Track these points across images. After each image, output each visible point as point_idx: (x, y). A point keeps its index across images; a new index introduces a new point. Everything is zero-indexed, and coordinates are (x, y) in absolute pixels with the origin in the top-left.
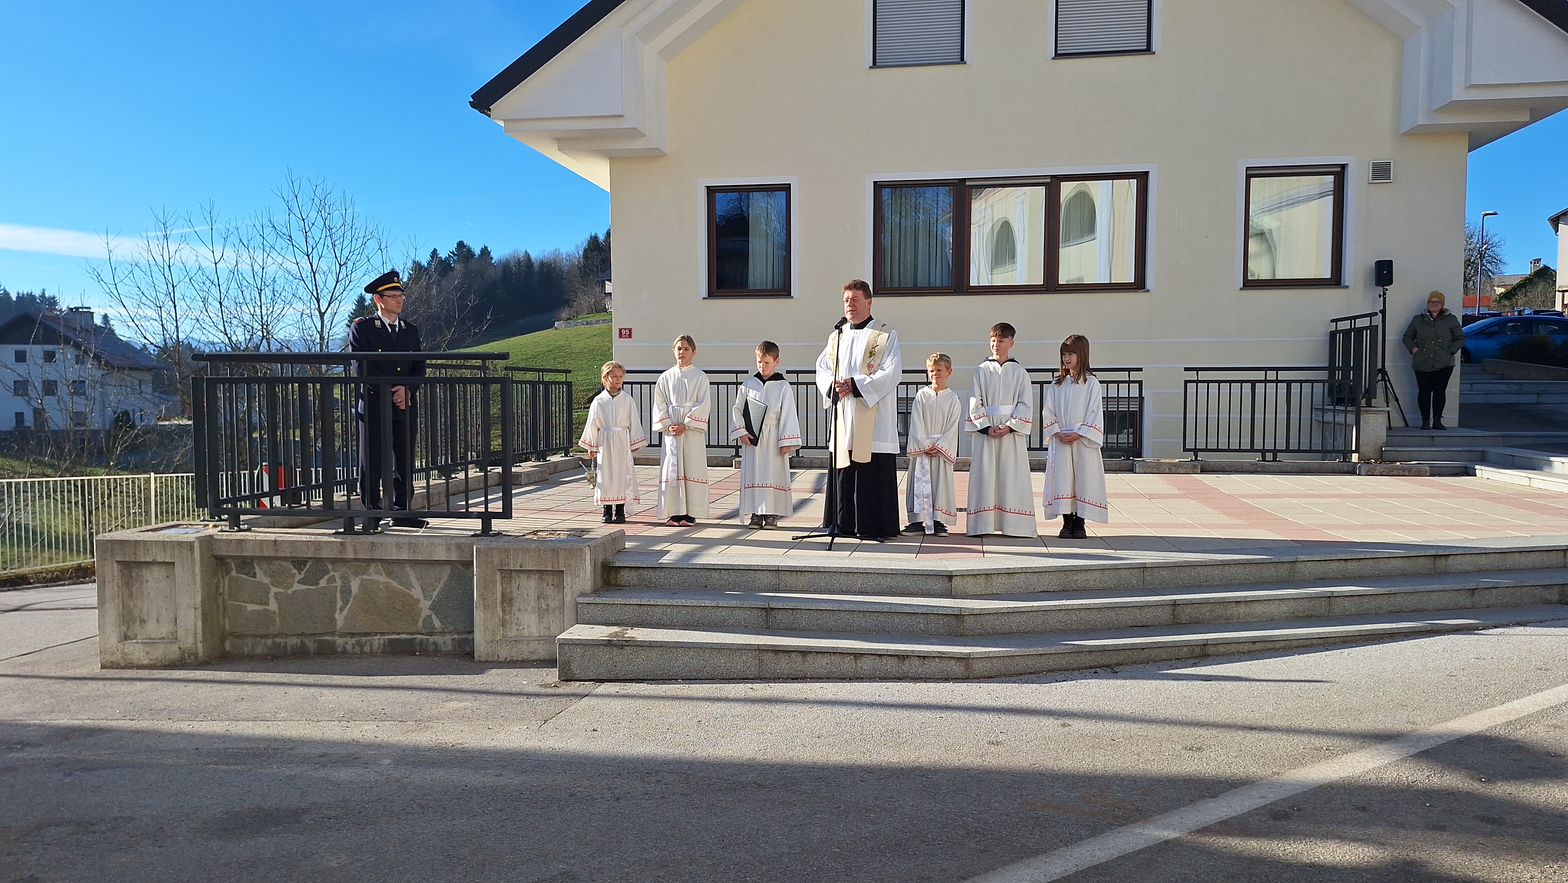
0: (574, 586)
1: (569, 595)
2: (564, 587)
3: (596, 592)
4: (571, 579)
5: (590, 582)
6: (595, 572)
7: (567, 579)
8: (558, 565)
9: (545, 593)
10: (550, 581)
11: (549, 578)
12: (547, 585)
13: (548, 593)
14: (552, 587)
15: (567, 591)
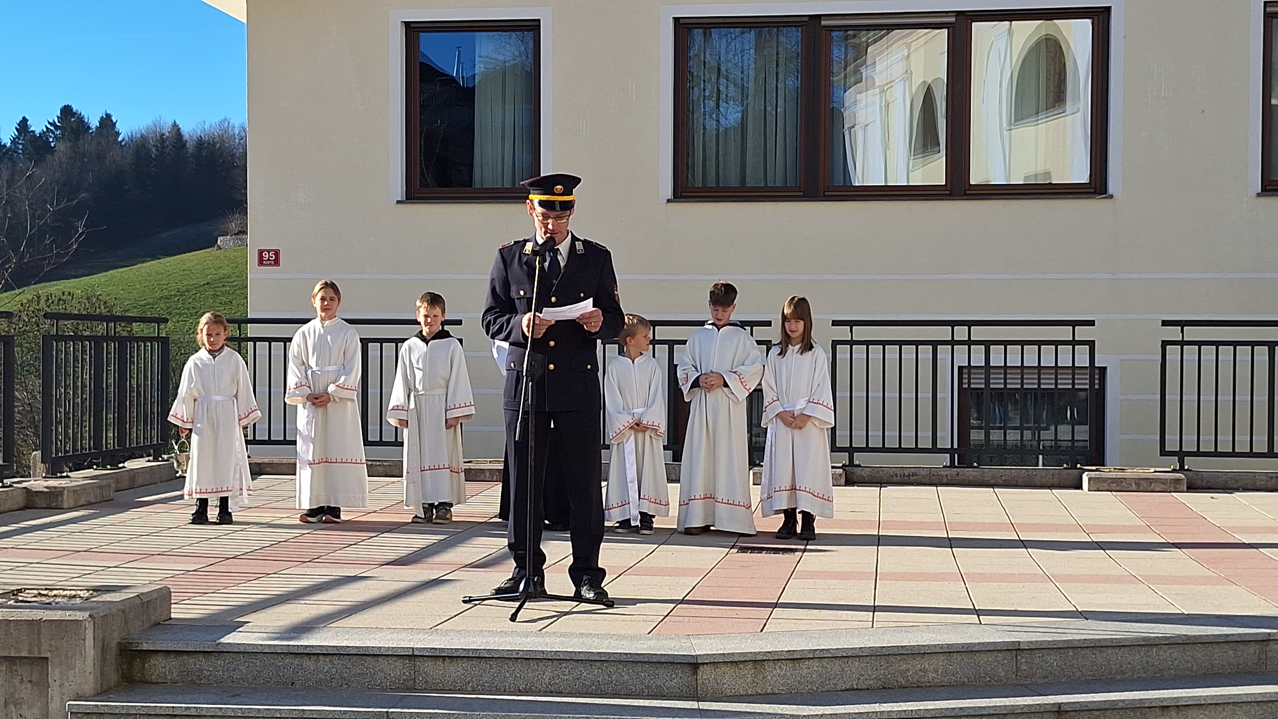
0: (66, 684)
1: (57, 699)
2: (49, 687)
3: (102, 693)
4: (61, 673)
5: (92, 676)
6: (103, 659)
7: (54, 673)
8: (39, 649)
9: (17, 696)
10: (26, 675)
11: (24, 671)
12: (22, 681)
13: (22, 696)
14: (29, 686)
15: (54, 691)
